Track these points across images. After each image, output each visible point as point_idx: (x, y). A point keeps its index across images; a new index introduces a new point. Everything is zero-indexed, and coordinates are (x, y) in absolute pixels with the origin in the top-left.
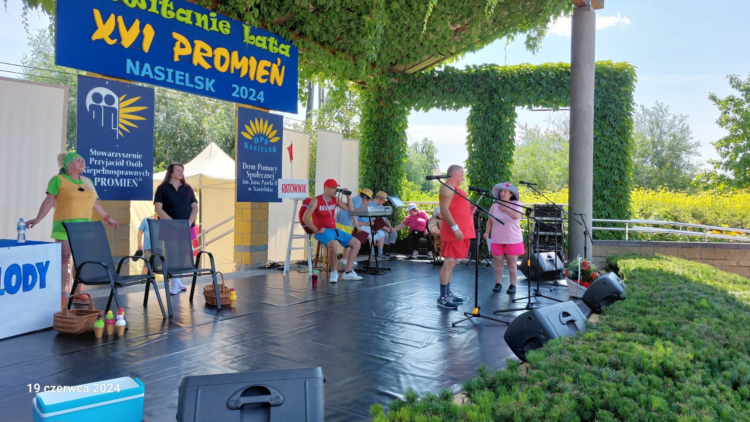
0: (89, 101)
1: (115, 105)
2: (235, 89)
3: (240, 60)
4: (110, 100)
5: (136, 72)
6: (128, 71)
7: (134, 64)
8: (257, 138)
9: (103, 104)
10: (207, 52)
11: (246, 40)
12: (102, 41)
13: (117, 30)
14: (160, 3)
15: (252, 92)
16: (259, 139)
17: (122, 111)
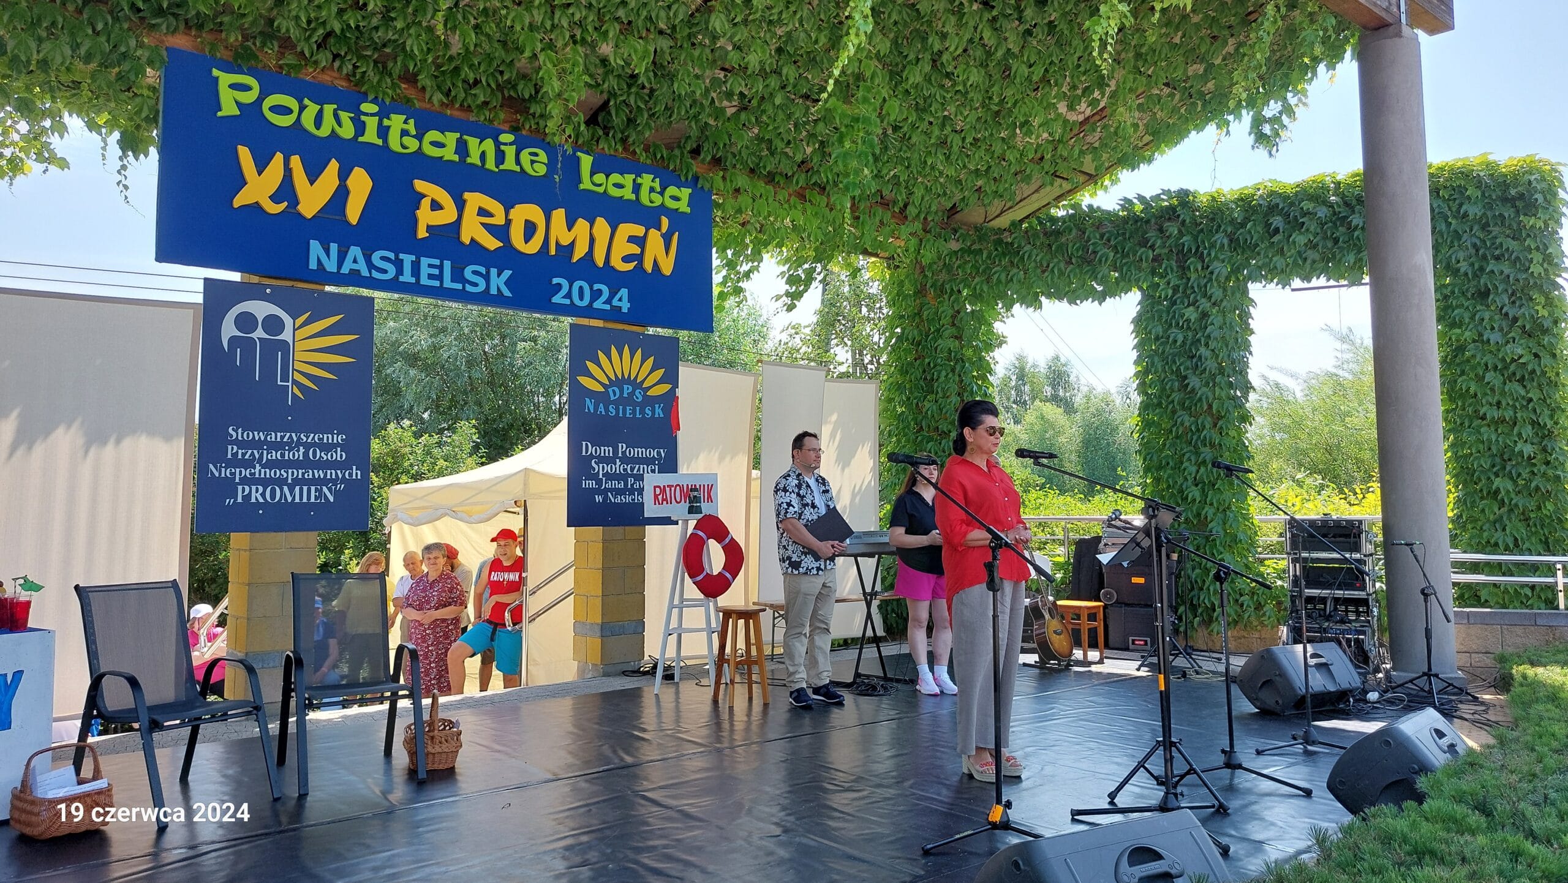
0: (229, 330)
1: (286, 335)
2: (559, 287)
3: (570, 227)
4: (273, 324)
5: (331, 266)
6: (313, 265)
7: (327, 252)
8: (616, 389)
9: (259, 333)
10: (491, 215)
11: (586, 184)
12: (256, 208)
13: (287, 183)
14: (386, 122)
15: (600, 292)
16: (622, 392)
17: (300, 346)
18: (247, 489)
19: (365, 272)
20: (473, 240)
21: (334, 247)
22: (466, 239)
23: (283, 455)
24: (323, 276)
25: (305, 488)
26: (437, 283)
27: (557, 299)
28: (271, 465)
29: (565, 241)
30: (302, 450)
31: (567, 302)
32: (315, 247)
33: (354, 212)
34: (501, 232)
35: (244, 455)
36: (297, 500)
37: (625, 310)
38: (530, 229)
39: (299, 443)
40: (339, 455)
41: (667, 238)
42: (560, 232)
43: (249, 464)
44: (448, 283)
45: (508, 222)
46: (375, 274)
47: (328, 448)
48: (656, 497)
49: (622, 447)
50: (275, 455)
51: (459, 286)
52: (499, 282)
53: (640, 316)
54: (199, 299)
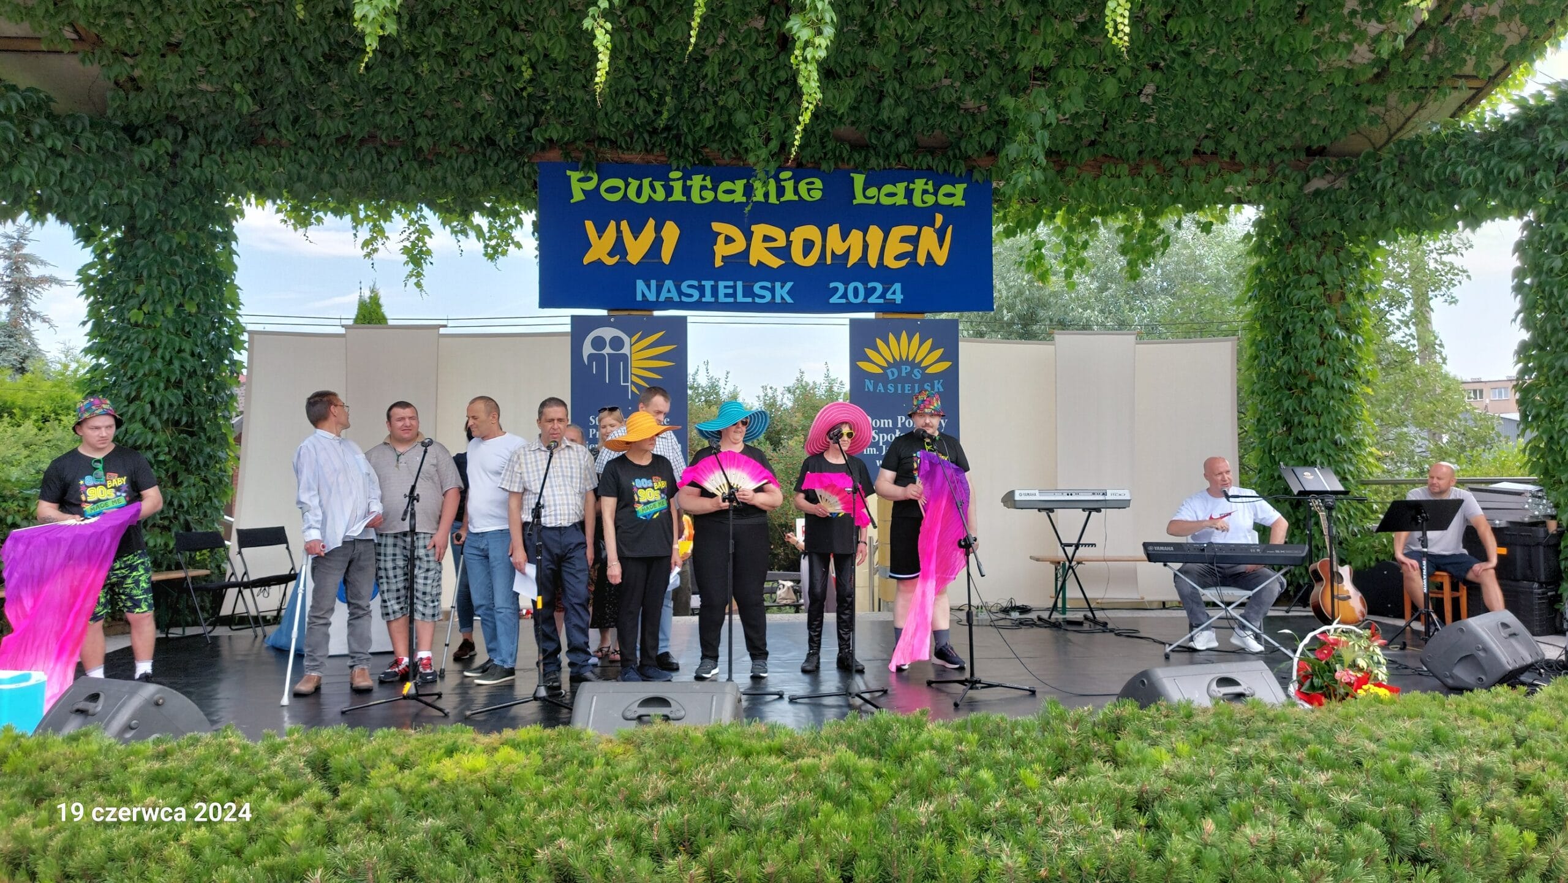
0: (587, 349)
1: (626, 350)
4: (617, 343)
5: (651, 297)
6: (639, 298)
7: (649, 287)
8: (895, 370)
9: (608, 350)
10: (775, 240)
11: (859, 199)
12: (599, 263)
13: (620, 239)
14: (689, 183)
15: (874, 289)
16: (900, 372)
17: (635, 357)
19: (676, 299)
20: (759, 262)
21: (653, 283)
22: (753, 262)
24: (647, 304)
26: (731, 300)
27: (834, 300)
29: (840, 251)
31: (844, 301)
32: (640, 285)
33: (666, 256)
34: (784, 252)
37: (898, 301)
38: (808, 246)
41: (941, 235)
42: (835, 242)
44: (740, 298)
45: (789, 243)
46: (684, 299)
52: (782, 292)
53: (911, 305)
54: (568, 328)
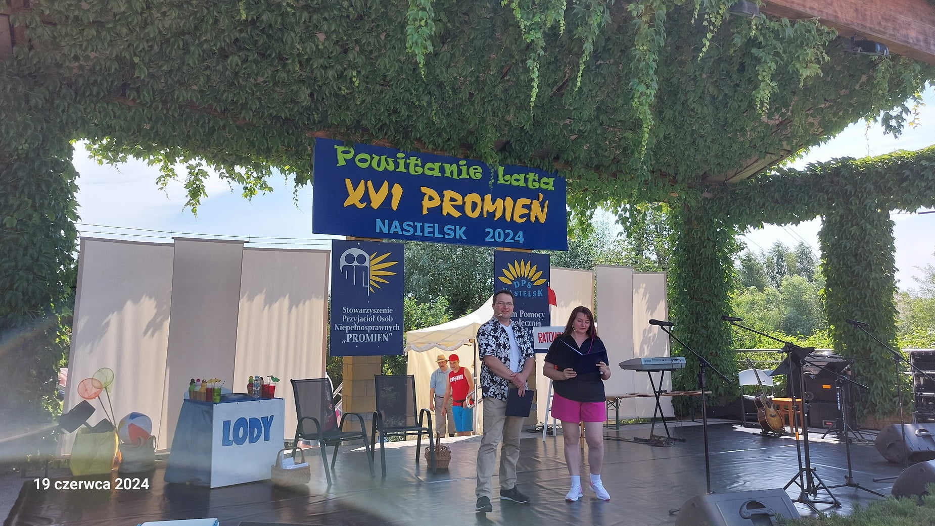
0: (343, 262)
1: (367, 264)
2: (489, 233)
3: (494, 202)
4: (361, 259)
5: (385, 231)
6: (378, 231)
7: (384, 223)
8: (517, 282)
9: (355, 263)
10: (456, 201)
11: (501, 181)
12: (353, 206)
13: (366, 195)
14: (408, 161)
15: (509, 234)
16: (521, 284)
17: (373, 268)
18: (351, 335)
19: (400, 233)
20: (448, 213)
21: (387, 221)
22: (445, 213)
23: (366, 320)
24: (382, 235)
25: (376, 335)
26: (432, 235)
27: (488, 239)
28: (361, 324)
29: (491, 211)
30: (374, 317)
31: (493, 240)
32: (379, 222)
33: (395, 205)
34: (461, 208)
35: (349, 320)
36: (372, 341)
37: (521, 242)
38: (474, 205)
39: (373, 314)
40: (390, 319)
41: (542, 204)
42: (489, 206)
43: (351, 324)
44: (437, 235)
45: (464, 203)
46: (405, 233)
47: (385, 315)
48: (540, 338)
49: (522, 312)
50: (363, 320)
51: (442, 236)
52: (460, 232)
53: (528, 245)
54: (330, 248)
